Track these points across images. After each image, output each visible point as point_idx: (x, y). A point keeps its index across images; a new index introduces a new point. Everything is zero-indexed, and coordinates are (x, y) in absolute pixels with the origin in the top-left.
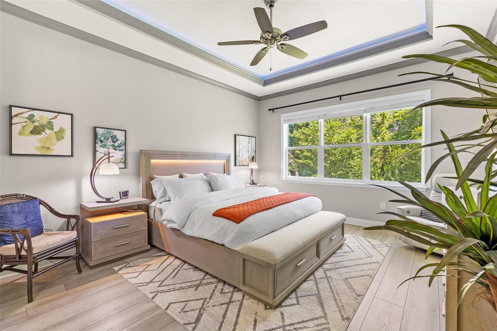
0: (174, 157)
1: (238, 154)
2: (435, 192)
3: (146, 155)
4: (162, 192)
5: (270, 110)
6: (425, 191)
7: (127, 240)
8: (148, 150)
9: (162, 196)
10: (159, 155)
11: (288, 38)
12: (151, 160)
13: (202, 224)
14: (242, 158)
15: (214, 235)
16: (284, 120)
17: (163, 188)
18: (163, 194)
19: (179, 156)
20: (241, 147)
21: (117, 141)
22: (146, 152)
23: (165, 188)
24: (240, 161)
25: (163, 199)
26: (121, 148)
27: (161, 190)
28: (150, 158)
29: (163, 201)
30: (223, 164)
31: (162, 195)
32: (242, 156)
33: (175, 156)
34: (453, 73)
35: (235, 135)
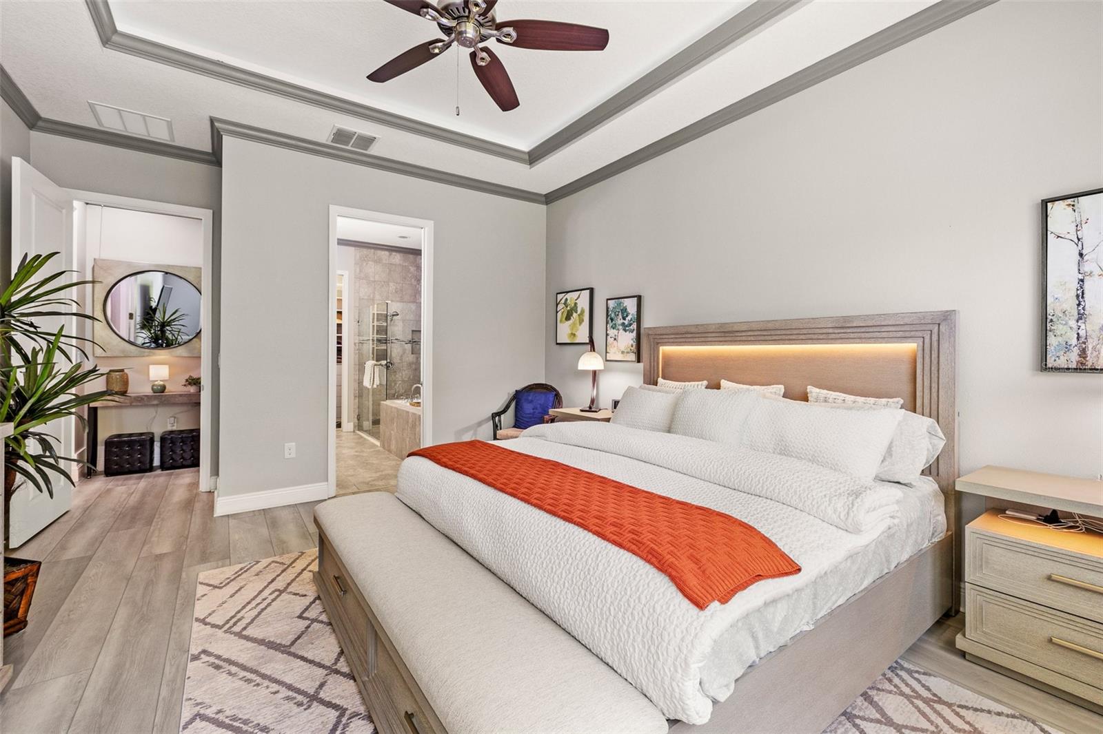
0: (703, 339)
3: (651, 337)
8: (654, 328)
10: (673, 336)
12: (661, 347)
19: (714, 335)
21: (627, 316)
22: (650, 333)
26: (631, 327)
28: (658, 343)
33: (706, 335)
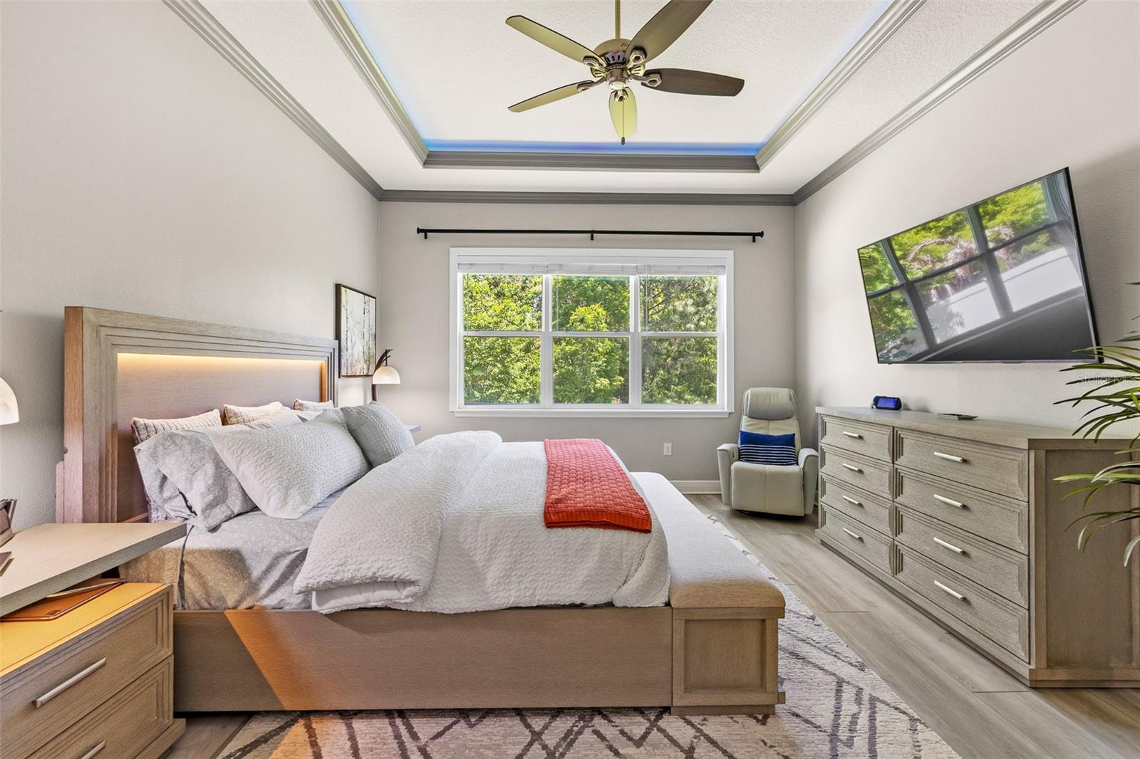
1: (345, 344)
2: (747, 417)
3: (102, 331)
4: (210, 482)
5: (419, 231)
6: (727, 416)
7: (91, 742)
9: (215, 499)
10: (151, 335)
11: (659, 82)
12: (120, 355)
13: (516, 561)
14: (353, 356)
15: (585, 582)
16: (459, 264)
17: (210, 468)
18: (216, 492)
19: (213, 341)
20: (351, 324)
23: (219, 465)
24: (349, 364)
25: (219, 513)
27: (200, 475)
28: (112, 345)
29: (222, 517)
30: (318, 371)
31: (211, 497)
32: (352, 349)
33: (203, 339)
34: (762, 232)
35: (338, 288)
